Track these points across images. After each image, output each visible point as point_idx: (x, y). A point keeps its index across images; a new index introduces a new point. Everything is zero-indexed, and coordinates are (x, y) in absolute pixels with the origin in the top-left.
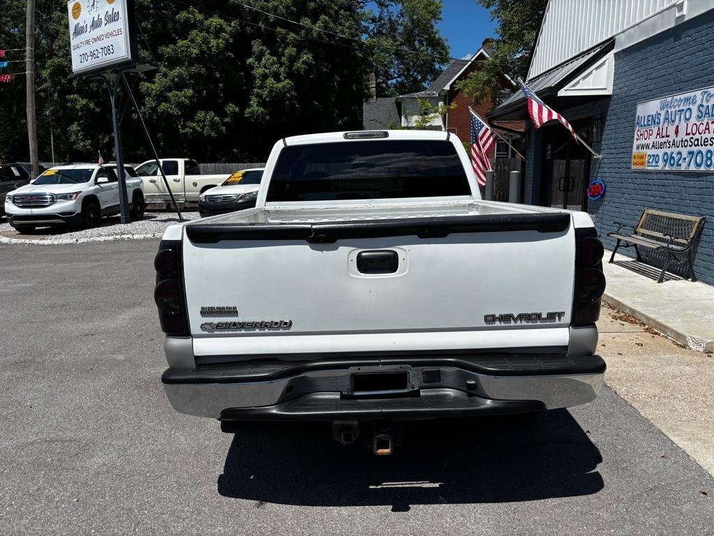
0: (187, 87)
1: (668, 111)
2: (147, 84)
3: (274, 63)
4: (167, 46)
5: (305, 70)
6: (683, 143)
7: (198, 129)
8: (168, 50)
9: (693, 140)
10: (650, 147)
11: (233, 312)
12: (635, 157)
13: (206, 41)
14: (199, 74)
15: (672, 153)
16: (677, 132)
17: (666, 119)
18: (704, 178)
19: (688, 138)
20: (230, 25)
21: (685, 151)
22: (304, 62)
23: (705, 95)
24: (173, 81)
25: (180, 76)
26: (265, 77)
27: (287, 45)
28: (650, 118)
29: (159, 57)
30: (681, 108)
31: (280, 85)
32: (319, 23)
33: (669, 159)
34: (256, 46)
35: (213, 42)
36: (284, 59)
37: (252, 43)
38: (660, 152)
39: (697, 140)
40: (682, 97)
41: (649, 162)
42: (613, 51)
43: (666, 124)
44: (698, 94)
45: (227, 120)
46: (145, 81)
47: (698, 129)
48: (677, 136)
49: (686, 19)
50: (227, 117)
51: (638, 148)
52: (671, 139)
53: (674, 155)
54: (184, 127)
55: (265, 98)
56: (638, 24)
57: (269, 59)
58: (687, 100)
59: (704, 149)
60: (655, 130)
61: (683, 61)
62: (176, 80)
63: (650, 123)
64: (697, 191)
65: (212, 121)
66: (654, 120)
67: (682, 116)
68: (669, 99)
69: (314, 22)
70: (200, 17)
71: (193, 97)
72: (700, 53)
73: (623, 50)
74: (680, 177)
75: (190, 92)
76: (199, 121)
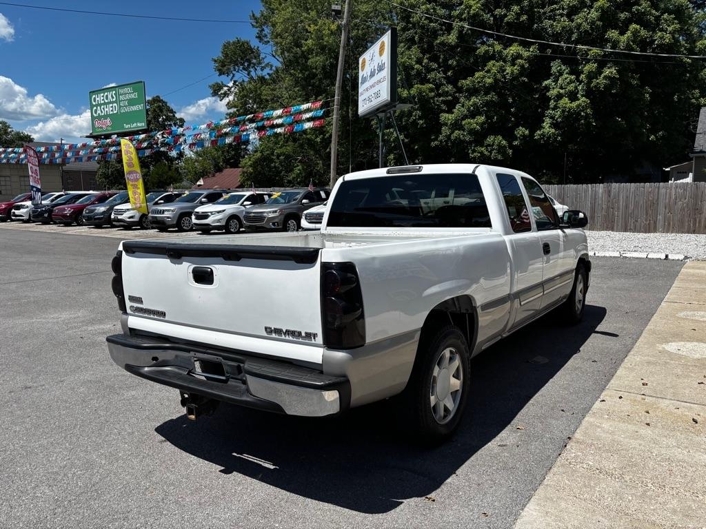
0: (480, 114)
2: (446, 115)
3: (571, 82)
4: (465, 78)
5: (606, 86)
7: (486, 153)
8: (466, 83)
13: (502, 70)
14: (492, 101)
20: (529, 51)
22: (605, 77)
24: (469, 110)
25: (475, 104)
26: (559, 97)
27: (588, 61)
29: (460, 90)
31: (574, 104)
32: (629, 34)
34: (555, 66)
35: (509, 69)
36: (582, 77)
37: (552, 64)
45: (516, 143)
46: (444, 111)
50: (516, 140)
54: (474, 151)
55: (557, 119)
57: (566, 79)
62: (472, 108)
65: (499, 145)
69: (622, 33)
70: (498, 47)
71: (483, 123)
75: (482, 119)
76: (489, 145)
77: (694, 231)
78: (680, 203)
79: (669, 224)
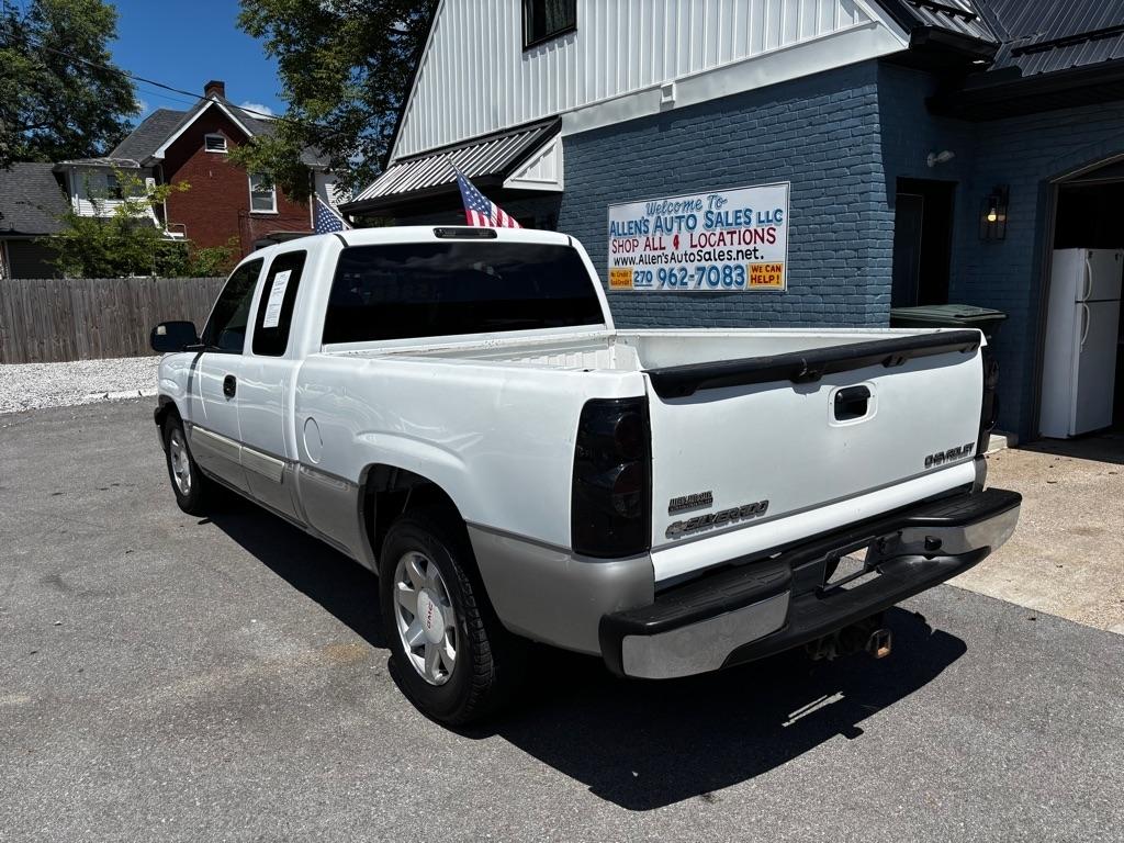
1: (659, 217)
6: (688, 257)
9: (702, 254)
10: (637, 261)
11: (706, 499)
12: (613, 275)
15: (672, 270)
16: (676, 244)
17: (657, 227)
18: (723, 299)
19: (695, 251)
21: (691, 268)
23: (714, 201)
28: (633, 225)
30: (680, 214)
33: (666, 276)
38: (654, 269)
39: (709, 253)
40: (681, 200)
41: (636, 281)
42: (560, 135)
43: (658, 234)
44: (704, 198)
47: (707, 240)
48: (677, 248)
49: (676, 106)
51: (617, 262)
52: (668, 252)
53: (675, 272)
56: (600, 104)
58: (688, 204)
59: (719, 265)
60: (642, 240)
61: (675, 156)
63: (633, 231)
64: (714, 314)
66: (639, 227)
67: (683, 224)
68: (661, 202)
72: (701, 150)
73: (577, 135)
74: (686, 299)
77: (136, 352)
78: (108, 310)
79: (97, 345)
